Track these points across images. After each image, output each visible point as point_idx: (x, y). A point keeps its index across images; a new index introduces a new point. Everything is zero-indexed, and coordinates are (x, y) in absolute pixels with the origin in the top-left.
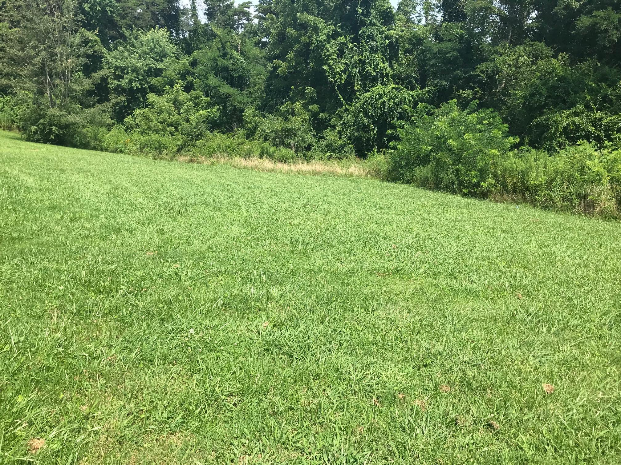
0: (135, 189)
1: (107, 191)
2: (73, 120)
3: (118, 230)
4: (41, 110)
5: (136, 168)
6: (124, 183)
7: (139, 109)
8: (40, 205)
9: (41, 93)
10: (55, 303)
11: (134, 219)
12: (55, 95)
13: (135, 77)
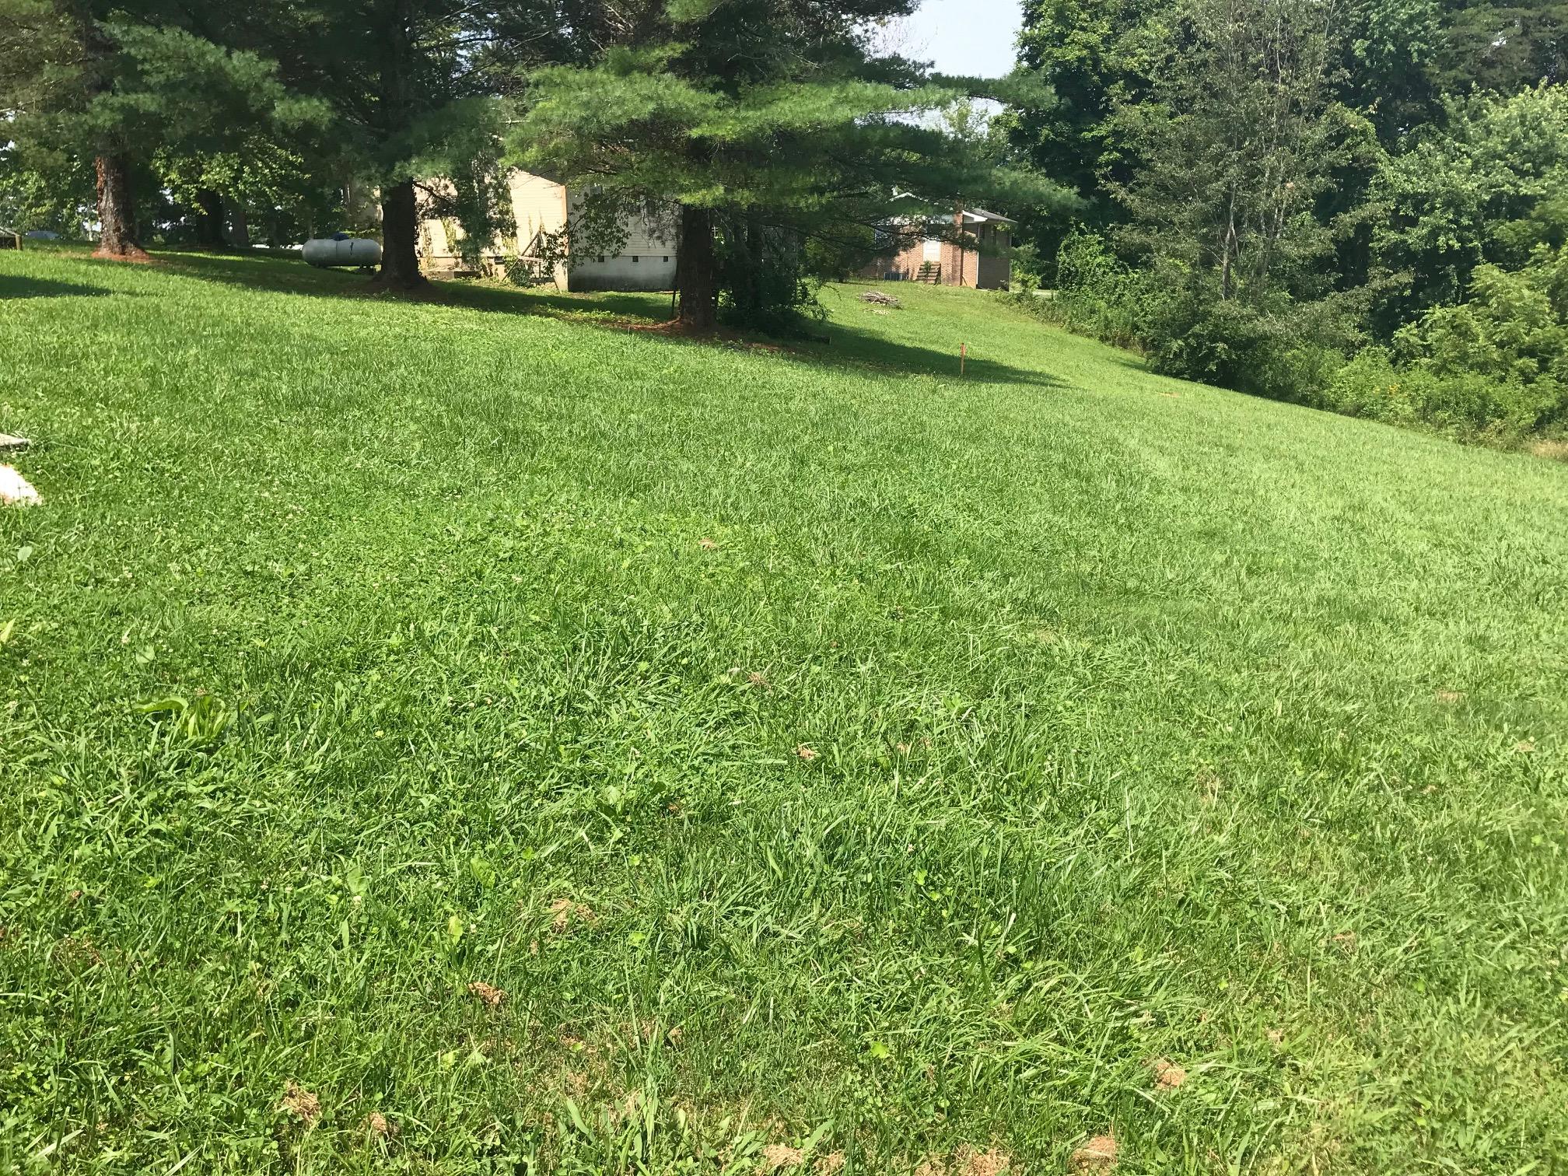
0: (1409, 518)
1: (1337, 513)
2: (1267, 328)
3: (1362, 617)
4: (1200, 302)
5: (1413, 462)
6: (1378, 498)
7: (1443, 305)
8: (1179, 522)
9: (1207, 262)
10: (1211, 764)
11: (1407, 596)
12: (1237, 268)
13: (1450, 221)
